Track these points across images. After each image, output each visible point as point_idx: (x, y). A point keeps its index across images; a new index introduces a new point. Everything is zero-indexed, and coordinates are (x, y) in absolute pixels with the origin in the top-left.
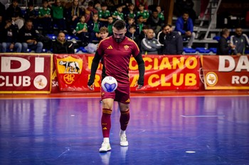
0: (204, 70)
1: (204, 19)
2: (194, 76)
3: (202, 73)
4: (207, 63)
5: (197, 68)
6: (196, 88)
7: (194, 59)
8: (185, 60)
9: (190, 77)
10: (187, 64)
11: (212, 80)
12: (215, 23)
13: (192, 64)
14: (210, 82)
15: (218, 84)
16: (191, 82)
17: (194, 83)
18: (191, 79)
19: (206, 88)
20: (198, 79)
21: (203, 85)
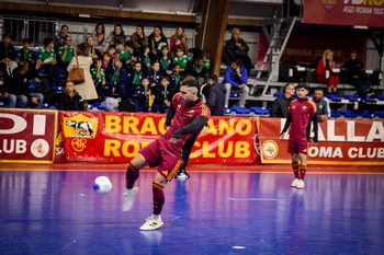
0: (260, 138)
1: (262, 68)
2: (247, 145)
3: (257, 141)
4: (264, 128)
5: (251, 134)
6: (248, 161)
7: (247, 122)
8: (236, 123)
9: (242, 146)
10: (239, 129)
11: (271, 151)
12: (277, 74)
13: (244, 129)
14: (268, 154)
15: (279, 156)
16: (242, 152)
17: (247, 154)
18: (242, 149)
19: (263, 161)
20: (252, 149)
21: (259, 157)
